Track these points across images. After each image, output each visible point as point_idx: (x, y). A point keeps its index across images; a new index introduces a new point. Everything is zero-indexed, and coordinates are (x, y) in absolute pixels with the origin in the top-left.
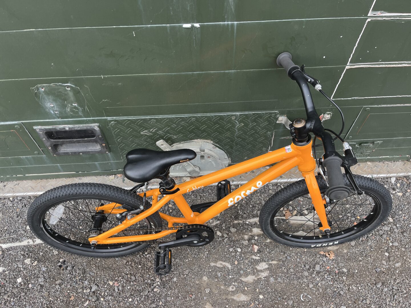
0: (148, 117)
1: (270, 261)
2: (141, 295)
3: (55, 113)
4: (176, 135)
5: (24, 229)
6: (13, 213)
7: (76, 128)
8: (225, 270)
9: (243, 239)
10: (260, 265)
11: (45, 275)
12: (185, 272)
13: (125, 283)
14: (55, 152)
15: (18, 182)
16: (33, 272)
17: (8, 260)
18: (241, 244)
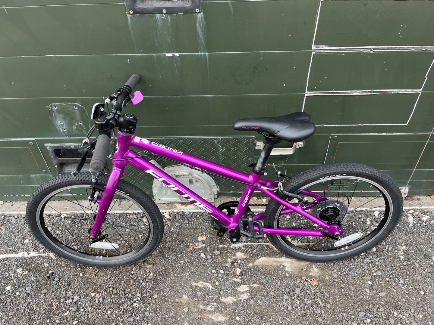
1: (251, 284)
2: (120, 308)
3: (64, 131)
5: (22, 242)
6: (15, 229)
8: (205, 290)
9: (226, 262)
10: (241, 287)
11: (33, 285)
12: (166, 289)
13: (107, 296)
14: (61, 171)
15: (25, 202)
16: (23, 281)
18: (224, 267)
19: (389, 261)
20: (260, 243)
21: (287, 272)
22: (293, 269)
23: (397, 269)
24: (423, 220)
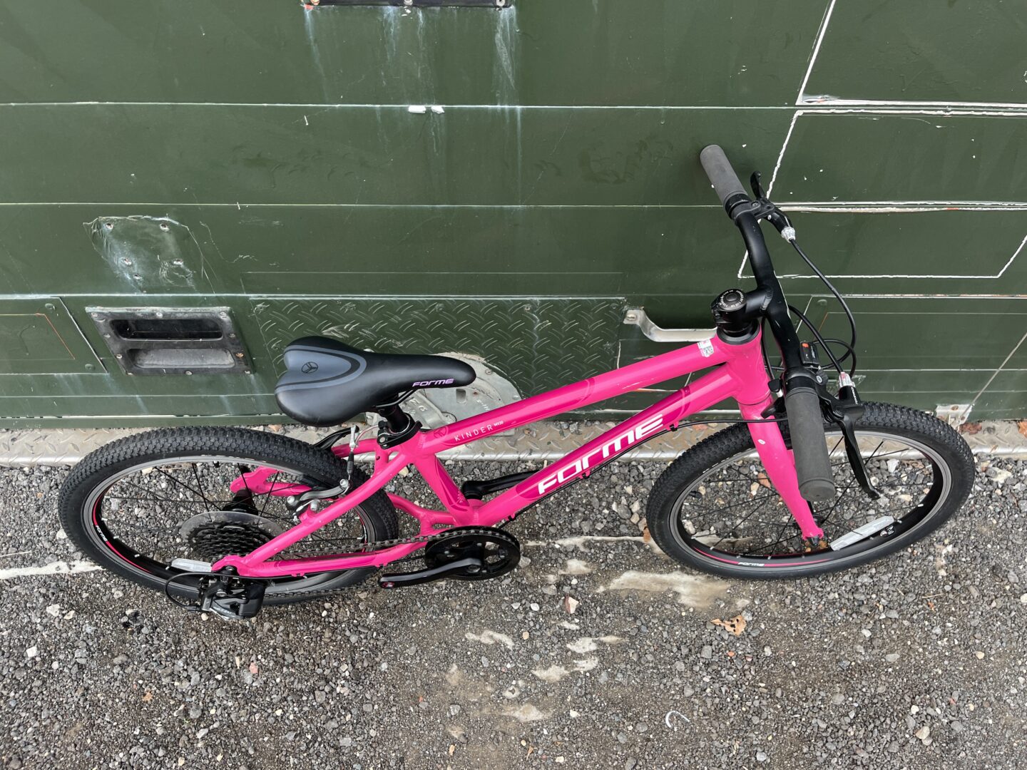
0: (339, 298)
1: (603, 635)
2: (303, 701)
3: (135, 280)
4: (401, 340)
5: (50, 538)
6: (29, 501)
7: (179, 316)
8: (498, 651)
9: (545, 583)
10: (578, 642)
11: (91, 644)
12: (407, 651)
14: (132, 367)
15: (44, 432)
16: (64, 635)
17: (10, 605)
18: (540, 595)
19: (913, 581)
20: (622, 538)
21: (683, 605)
22: (698, 599)
23: (929, 600)
24: (997, 482)
